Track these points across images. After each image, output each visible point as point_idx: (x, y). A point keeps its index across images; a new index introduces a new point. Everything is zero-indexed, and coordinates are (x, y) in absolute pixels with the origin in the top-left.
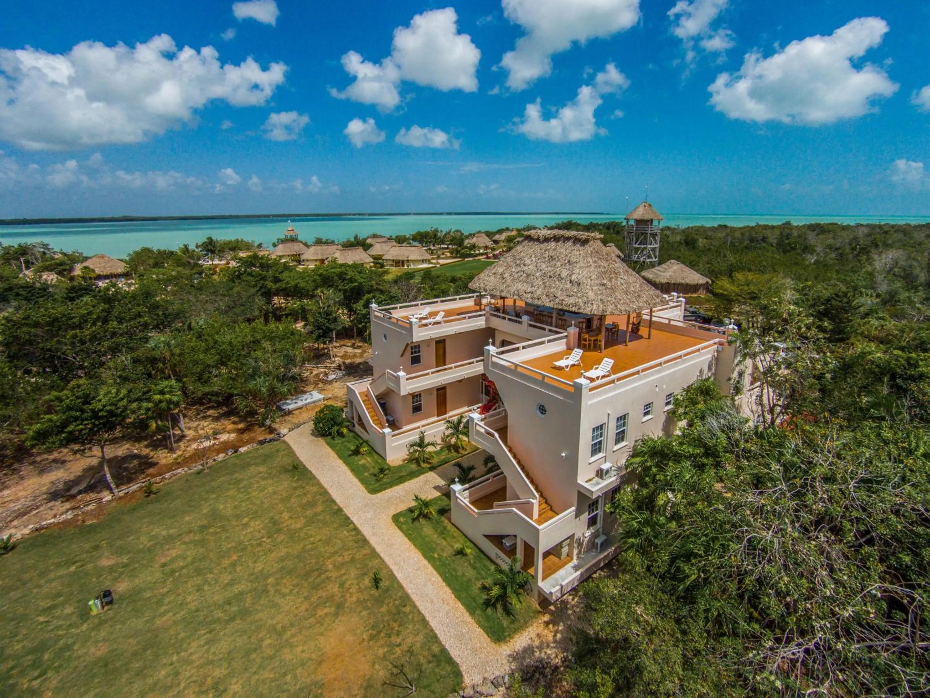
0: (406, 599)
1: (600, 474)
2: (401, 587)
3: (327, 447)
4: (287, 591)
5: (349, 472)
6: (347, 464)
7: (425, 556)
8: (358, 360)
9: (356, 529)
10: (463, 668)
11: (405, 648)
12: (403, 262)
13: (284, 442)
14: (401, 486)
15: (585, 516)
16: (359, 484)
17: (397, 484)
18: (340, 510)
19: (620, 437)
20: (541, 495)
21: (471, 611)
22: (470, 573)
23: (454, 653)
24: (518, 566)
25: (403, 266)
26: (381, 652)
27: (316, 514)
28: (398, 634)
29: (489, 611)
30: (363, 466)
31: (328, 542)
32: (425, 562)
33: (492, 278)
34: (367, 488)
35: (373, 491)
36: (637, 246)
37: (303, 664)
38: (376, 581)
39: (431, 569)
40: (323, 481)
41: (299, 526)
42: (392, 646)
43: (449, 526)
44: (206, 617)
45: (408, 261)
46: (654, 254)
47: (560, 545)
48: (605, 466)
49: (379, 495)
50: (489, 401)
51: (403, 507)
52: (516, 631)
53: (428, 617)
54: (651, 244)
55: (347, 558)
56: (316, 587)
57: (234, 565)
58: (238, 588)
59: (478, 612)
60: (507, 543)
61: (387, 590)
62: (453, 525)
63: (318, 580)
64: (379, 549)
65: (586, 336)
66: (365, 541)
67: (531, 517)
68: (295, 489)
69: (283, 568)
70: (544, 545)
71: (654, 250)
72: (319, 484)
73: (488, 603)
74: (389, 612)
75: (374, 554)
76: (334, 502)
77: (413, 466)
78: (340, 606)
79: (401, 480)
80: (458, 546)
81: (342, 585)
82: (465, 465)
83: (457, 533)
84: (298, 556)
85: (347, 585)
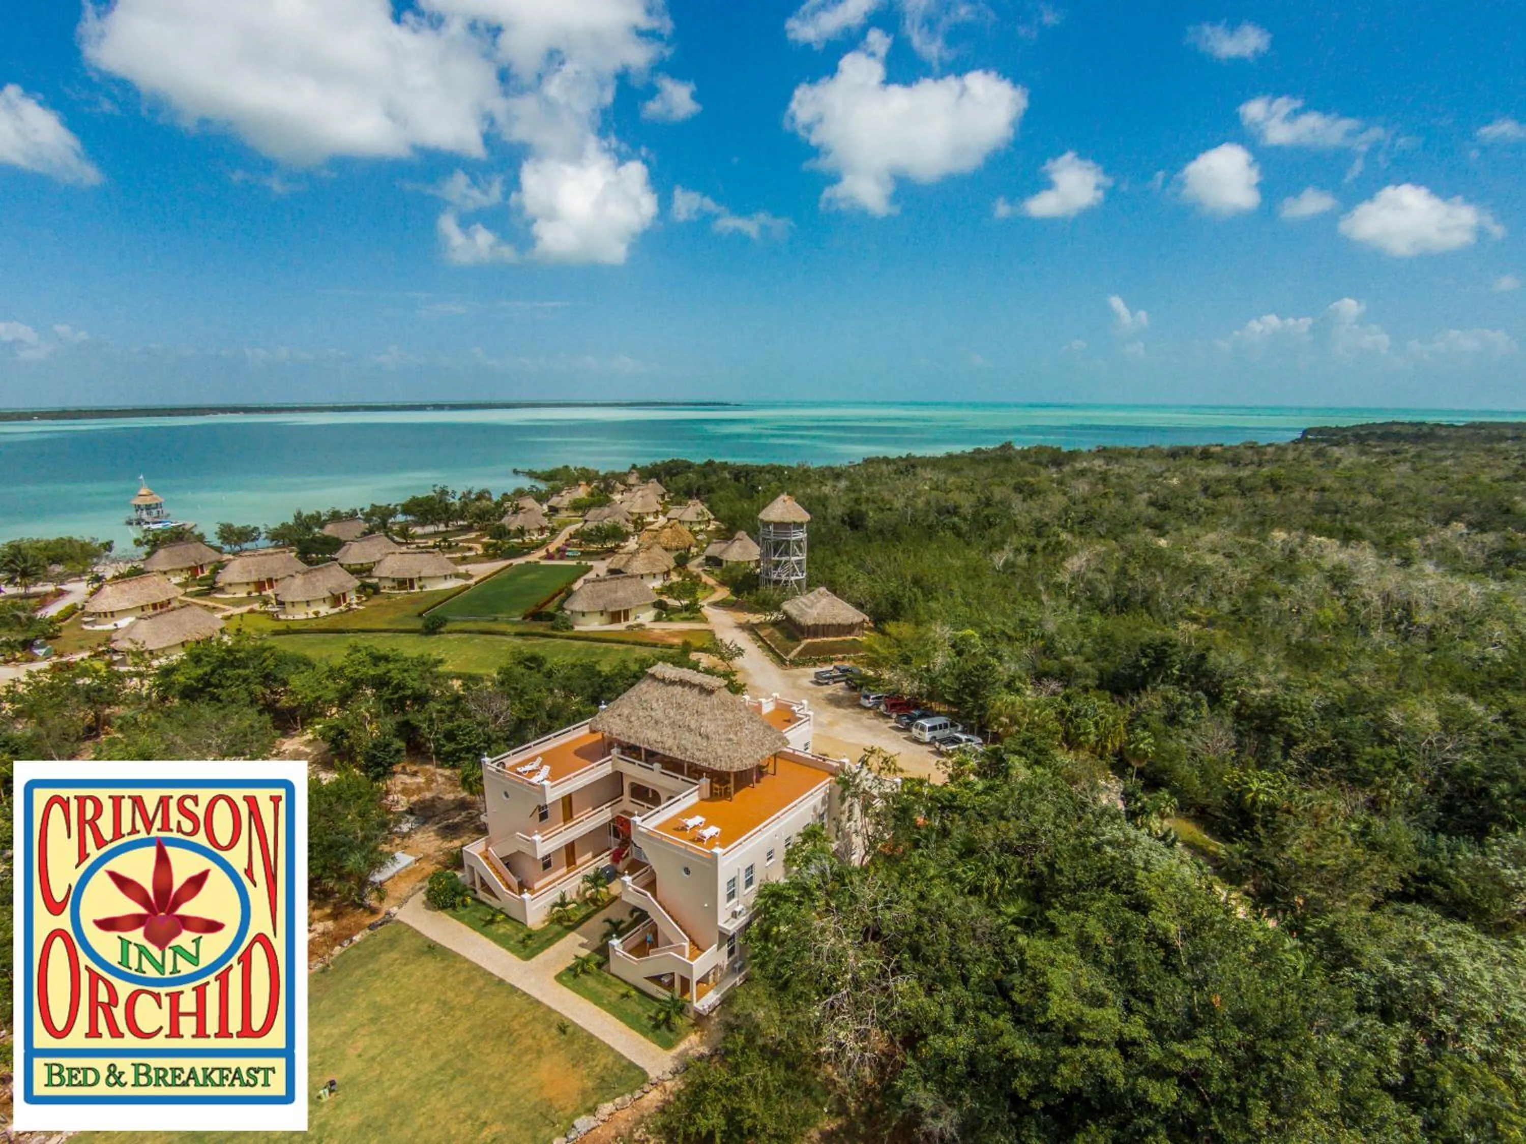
0: (591, 1037)
1: (735, 915)
2: (583, 1030)
3: (454, 921)
4: (489, 1051)
5: (493, 944)
6: (486, 935)
7: (596, 1004)
8: (428, 795)
9: (525, 994)
10: (647, 1070)
11: (602, 1065)
12: (411, 580)
13: (398, 922)
14: (552, 948)
15: (725, 948)
16: (509, 953)
17: (547, 948)
18: (501, 981)
19: (749, 882)
20: (689, 936)
21: (645, 1034)
22: (639, 1009)
23: (639, 1063)
24: (677, 995)
25: (412, 587)
26: (585, 1072)
27: (480, 989)
28: (593, 1060)
29: (658, 1032)
30: (504, 934)
31: (505, 1009)
32: (597, 1008)
33: (618, 720)
34: (519, 956)
35: (527, 958)
36: (776, 558)
37: (529, 1091)
38: (563, 1030)
39: (604, 1013)
40: (468, 956)
41: (469, 1001)
42: (592, 1068)
43: (610, 977)
44: (429, 1081)
45: (420, 579)
46: (800, 568)
47: (708, 974)
48: (738, 909)
49: (534, 960)
50: (620, 845)
51: (561, 968)
52: (680, 1040)
53: (612, 1045)
54: (795, 555)
55: (529, 1018)
56: (513, 1044)
57: (427, 1042)
58: (443, 1058)
59: (650, 1034)
60: (666, 980)
61: (574, 1033)
62: (614, 975)
63: (511, 1039)
64: (553, 1006)
65: (717, 786)
66: (538, 1003)
67: (683, 955)
68: (444, 969)
69: (475, 1036)
70: (697, 975)
71: (799, 563)
72: (466, 960)
73: (657, 1027)
74: (581, 1048)
75: (550, 1010)
76: (491, 974)
77: (557, 928)
78: (540, 1052)
79: (550, 942)
80: (622, 991)
81: (534, 1038)
82: (614, 920)
83: (618, 982)
84: (483, 1025)
85: (538, 1036)
